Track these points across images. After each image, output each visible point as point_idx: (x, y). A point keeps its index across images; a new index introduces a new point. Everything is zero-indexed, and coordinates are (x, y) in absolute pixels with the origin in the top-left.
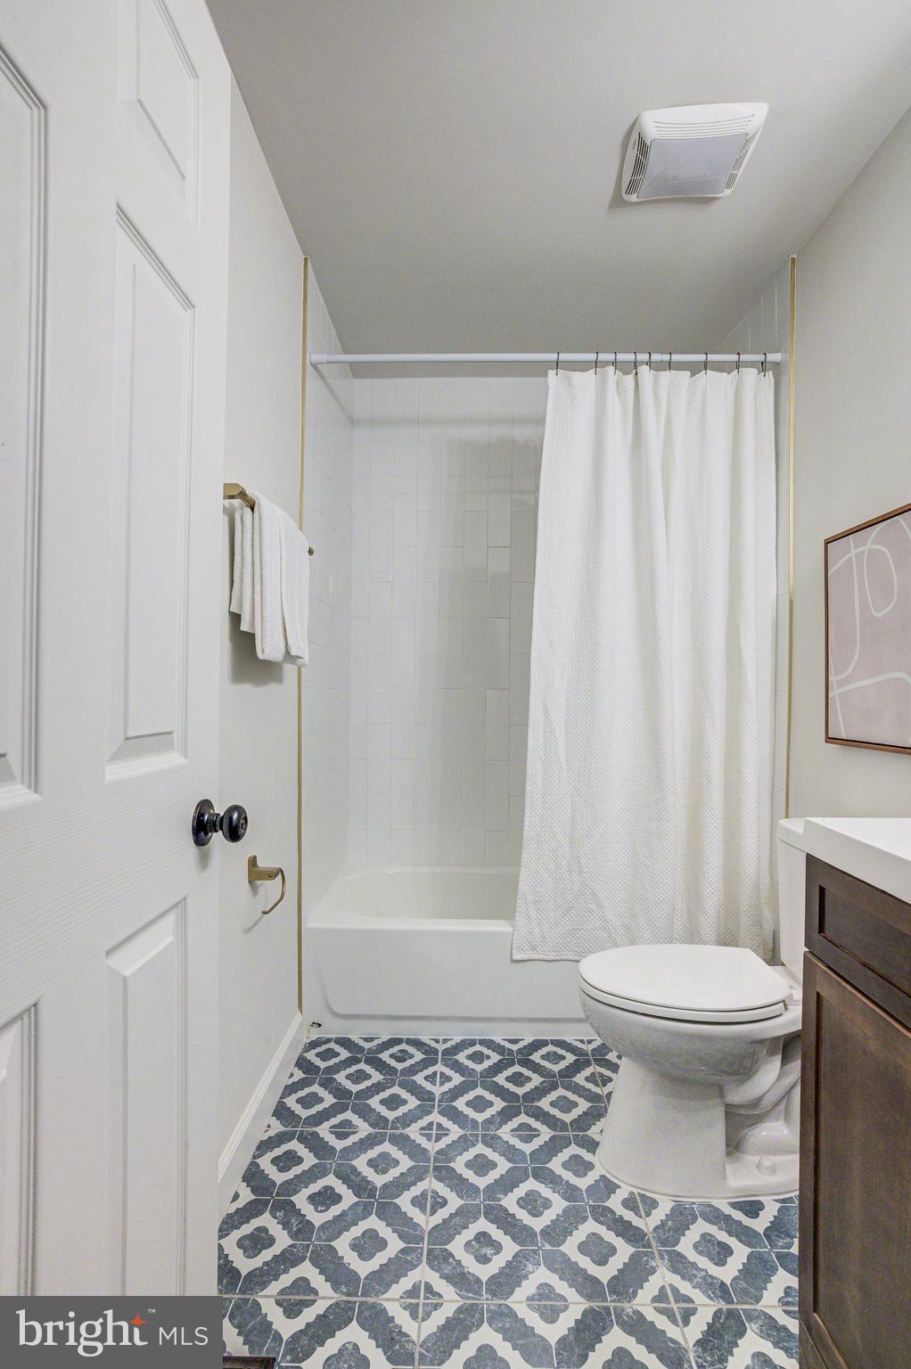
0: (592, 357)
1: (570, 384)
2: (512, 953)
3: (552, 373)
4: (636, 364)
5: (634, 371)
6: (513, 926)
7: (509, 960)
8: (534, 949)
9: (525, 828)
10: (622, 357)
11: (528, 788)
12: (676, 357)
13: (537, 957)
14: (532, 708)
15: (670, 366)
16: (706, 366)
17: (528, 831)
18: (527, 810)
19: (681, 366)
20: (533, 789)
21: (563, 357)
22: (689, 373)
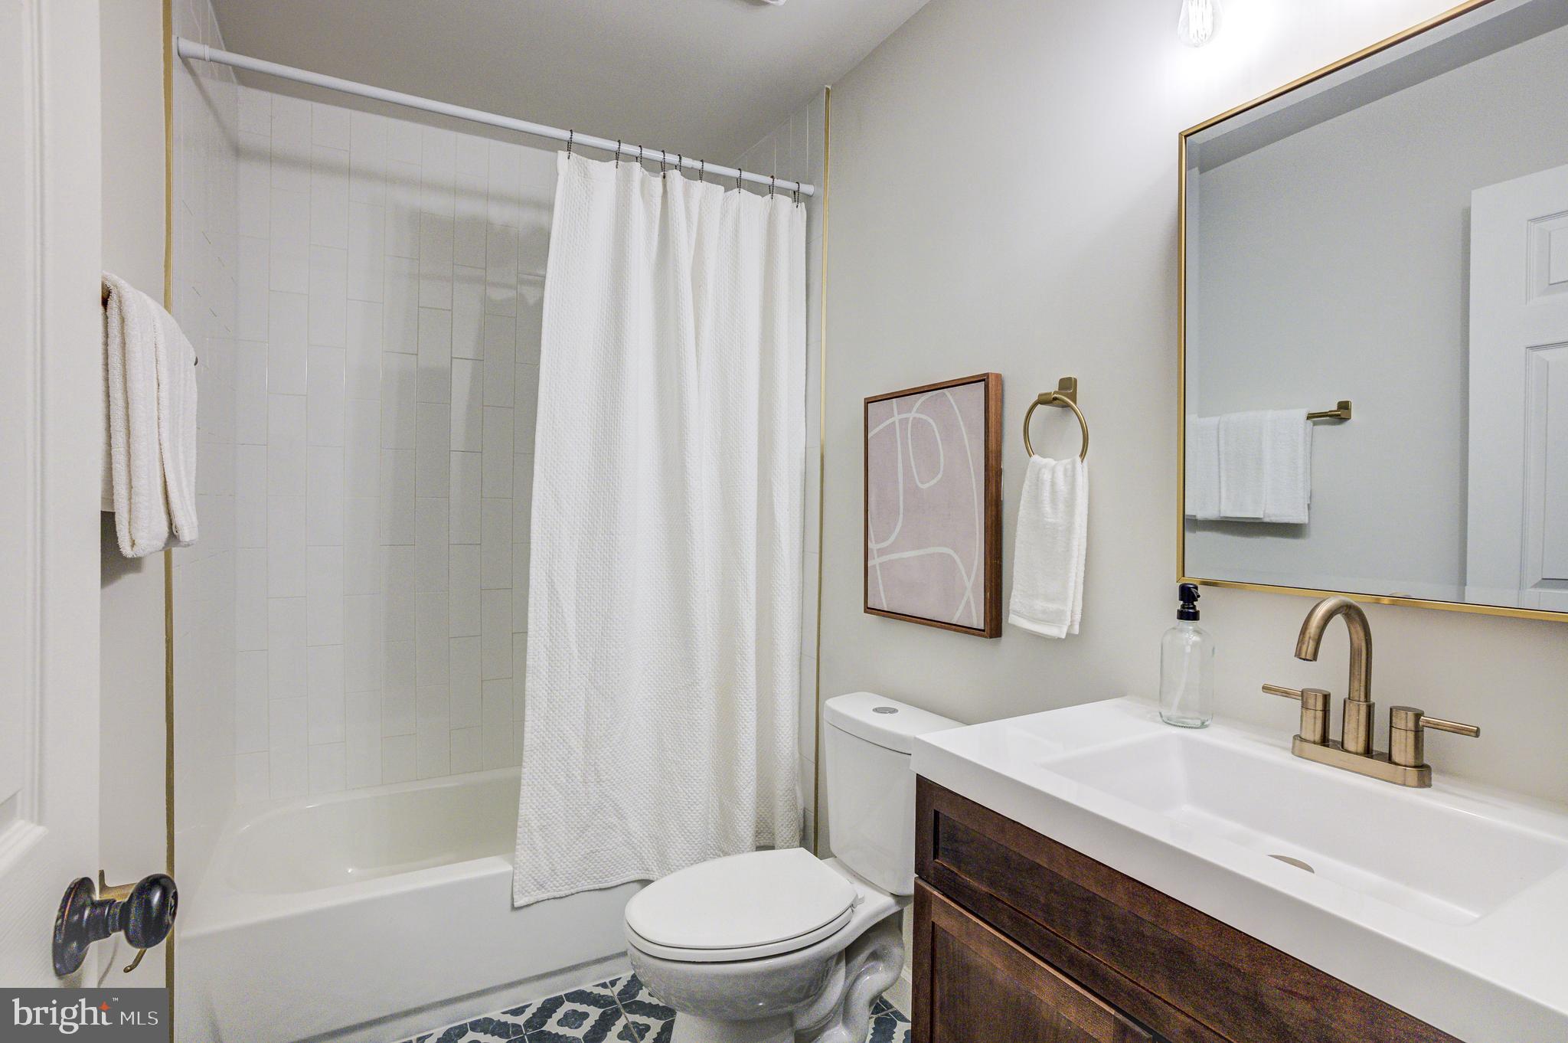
0: (613, 145)
1: (586, 174)
2: (513, 899)
3: (562, 155)
4: (664, 166)
5: (662, 173)
6: (513, 862)
7: (509, 906)
8: (541, 886)
9: (527, 736)
10: (648, 153)
11: (528, 685)
12: (709, 167)
13: (545, 896)
14: (533, 582)
15: (701, 175)
16: (739, 183)
17: (530, 738)
18: (528, 712)
19: (715, 179)
20: (536, 685)
21: (578, 137)
22: (723, 188)
